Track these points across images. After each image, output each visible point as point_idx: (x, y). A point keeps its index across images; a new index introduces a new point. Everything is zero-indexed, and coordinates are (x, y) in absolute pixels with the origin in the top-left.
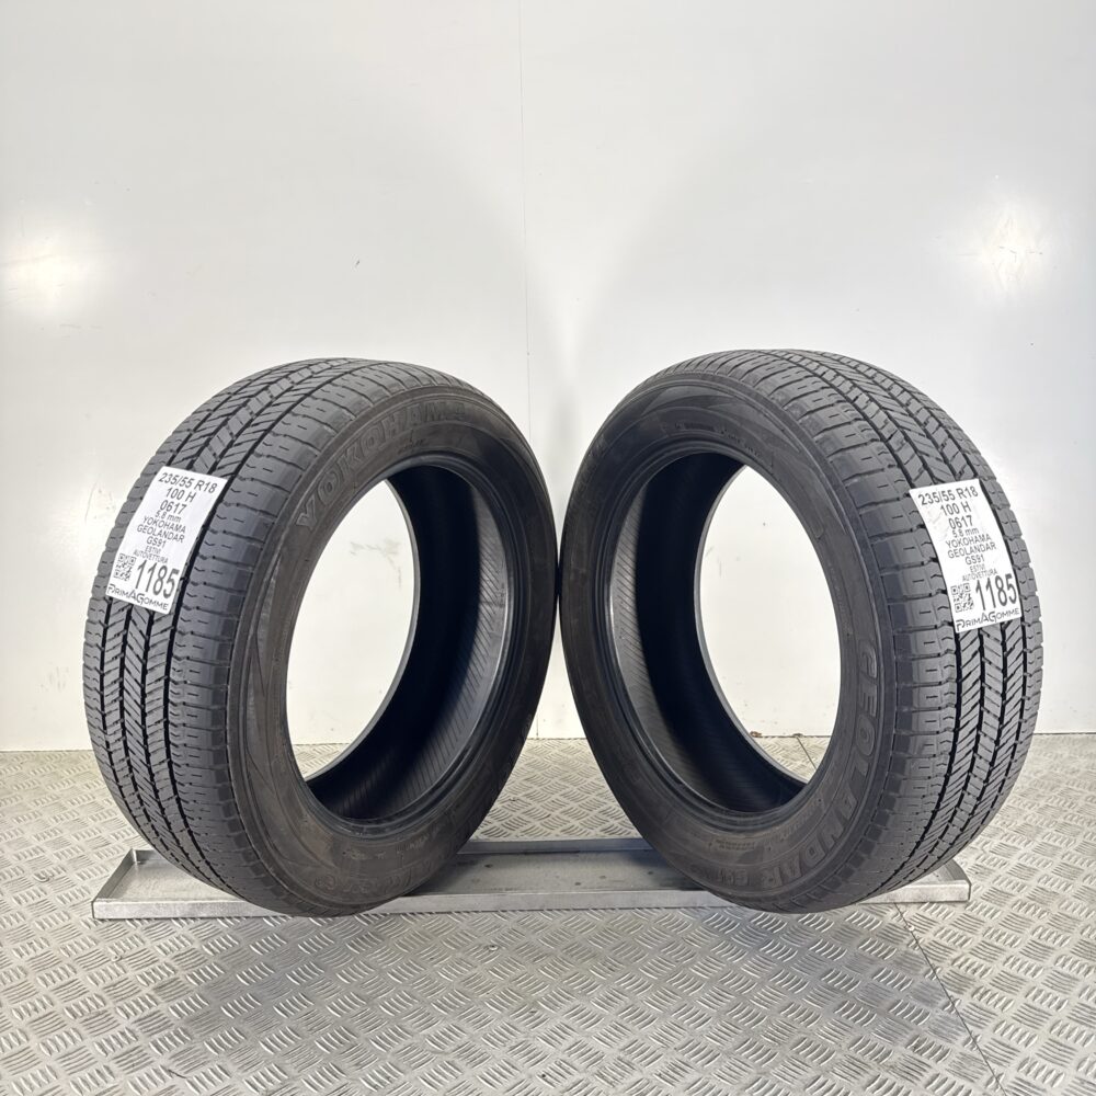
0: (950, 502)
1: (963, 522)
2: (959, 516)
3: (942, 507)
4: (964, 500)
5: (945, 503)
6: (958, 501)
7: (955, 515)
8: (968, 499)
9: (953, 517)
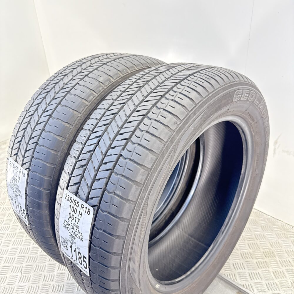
0: (75, 207)
1: (75, 219)
2: (75, 216)
3: (70, 206)
4: (81, 211)
5: (73, 205)
6: (79, 209)
7: (73, 213)
8: (84, 213)
9: (72, 213)
